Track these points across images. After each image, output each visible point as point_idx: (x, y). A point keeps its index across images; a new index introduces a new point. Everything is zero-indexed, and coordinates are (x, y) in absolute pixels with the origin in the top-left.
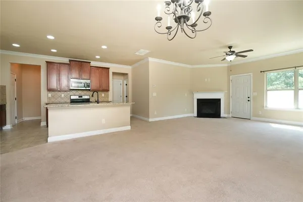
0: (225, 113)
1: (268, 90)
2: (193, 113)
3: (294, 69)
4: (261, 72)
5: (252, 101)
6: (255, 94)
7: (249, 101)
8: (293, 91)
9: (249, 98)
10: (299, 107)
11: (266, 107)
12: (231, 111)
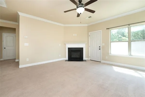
0: (86, 57)
1: (111, 42)
2: (66, 58)
3: (128, 26)
4: (107, 29)
5: (101, 49)
6: (104, 44)
7: (100, 49)
8: (128, 42)
9: (100, 47)
10: (132, 54)
11: (110, 53)
12: (89, 56)
